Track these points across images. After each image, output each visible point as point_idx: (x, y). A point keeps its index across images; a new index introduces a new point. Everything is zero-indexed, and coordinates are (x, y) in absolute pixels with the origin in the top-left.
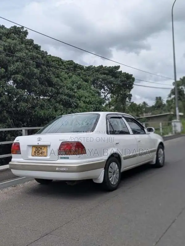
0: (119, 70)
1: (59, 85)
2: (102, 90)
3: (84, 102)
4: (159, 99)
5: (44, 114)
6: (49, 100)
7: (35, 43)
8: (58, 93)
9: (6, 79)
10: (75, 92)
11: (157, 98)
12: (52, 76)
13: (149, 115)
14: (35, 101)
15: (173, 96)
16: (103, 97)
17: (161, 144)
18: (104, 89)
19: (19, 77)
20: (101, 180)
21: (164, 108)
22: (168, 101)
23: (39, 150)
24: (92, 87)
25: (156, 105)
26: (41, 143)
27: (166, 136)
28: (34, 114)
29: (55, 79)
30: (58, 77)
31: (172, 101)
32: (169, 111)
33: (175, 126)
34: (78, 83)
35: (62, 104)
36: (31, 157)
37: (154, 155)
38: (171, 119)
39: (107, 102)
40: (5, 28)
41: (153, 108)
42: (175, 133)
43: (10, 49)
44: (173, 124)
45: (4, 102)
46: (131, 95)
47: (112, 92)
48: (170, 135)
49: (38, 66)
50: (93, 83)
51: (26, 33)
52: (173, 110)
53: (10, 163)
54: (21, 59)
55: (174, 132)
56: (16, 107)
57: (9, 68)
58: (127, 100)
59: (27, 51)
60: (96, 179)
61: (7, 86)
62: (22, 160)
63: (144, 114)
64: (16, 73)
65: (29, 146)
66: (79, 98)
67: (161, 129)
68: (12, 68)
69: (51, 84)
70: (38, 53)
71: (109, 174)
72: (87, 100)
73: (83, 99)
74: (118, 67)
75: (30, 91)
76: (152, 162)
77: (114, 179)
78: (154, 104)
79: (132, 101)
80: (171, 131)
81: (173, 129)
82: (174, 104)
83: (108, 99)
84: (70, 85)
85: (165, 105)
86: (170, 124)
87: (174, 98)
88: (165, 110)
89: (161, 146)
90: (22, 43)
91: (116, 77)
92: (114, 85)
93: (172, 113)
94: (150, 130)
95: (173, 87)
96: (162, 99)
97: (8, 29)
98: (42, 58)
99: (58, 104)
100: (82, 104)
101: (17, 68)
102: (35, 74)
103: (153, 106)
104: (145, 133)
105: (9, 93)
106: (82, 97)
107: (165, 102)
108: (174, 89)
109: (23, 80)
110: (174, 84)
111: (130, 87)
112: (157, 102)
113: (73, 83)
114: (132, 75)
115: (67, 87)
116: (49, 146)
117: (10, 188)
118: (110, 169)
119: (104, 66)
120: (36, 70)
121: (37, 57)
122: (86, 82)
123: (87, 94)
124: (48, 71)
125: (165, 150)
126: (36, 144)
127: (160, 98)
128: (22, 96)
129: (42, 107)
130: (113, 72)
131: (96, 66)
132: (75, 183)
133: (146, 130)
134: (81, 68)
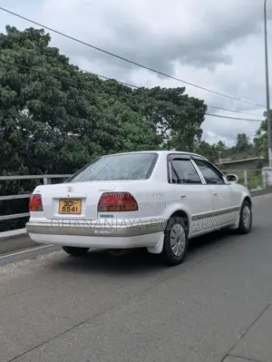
0: (184, 94)
1: (95, 115)
2: (159, 124)
3: (132, 141)
4: (242, 138)
5: (74, 157)
6: (80, 138)
7: (61, 53)
8: (94, 127)
9: (18, 106)
10: (118, 126)
11: (239, 136)
12: (85, 102)
13: (228, 160)
14: (61, 140)
15: (263, 133)
16: (160, 133)
17: (247, 199)
18: (161, 121)
19: (37, 103)
20: (159, 249)
21: (250, 151)
22: (255, 140)
23: (69, 204)
24: (144, 119)
25: (237, 145)
26: (72, 195)
27: (252, 190)
28: (59, 157)
29: (91, 107)
30: (94, 103)
31: (262, 139)
32: (257, 155)
33: (267, 176)
34: (124, 112)
35: (100, 144)
36: (58, 215)
37: (237, 215)
38: (260, 167)
39: (166, 141)
40: (17, 31)
41: (234, 150)
42: (267, 186)
43: (24, 61)
44: (263, 173)
45: (16, 140)
46: (201, 131)
47: (173, 126)
48: (259, 188)
49: (65, 87)
50: (146, 112)
51: (47, 38)
52: (262, 152)
53: (27, 224)
54: (40, 77)
55: (265, 185)
56: (32, 148)
57: (23, 90)
58: (196, 138)
59: (49, 65)
60: (153, 247)
61: (20, 117)
62: (44, 219)
63: (220, 159)
64: (33, 97)
65: (55, 199)
66: (125, 135)
67: (246, 180)
68: (26, 89)
69: (83, 114)
70: (65, 68)
71: (172, 240)
72: (137, 138)
73: (130, 136)
74: (183, 89)
75: (53, 125)
76: (233, 225)
77: (178, 248)
78: (235, 145)
79: (202, 140)
80: (261, 184)
81: (264, 181)
82: (266, 143)
83: (168, 137)
84: (111, 115)
85: (251, 145)
86: (258, 173)
87: (265, 136)
88: (250, 154)
89: (246, 202)
90: (42, 53)
91: (179, 104)
92: (177, 115)
93: (262, 158)
94: (231, 178)
95: (264, 119)
96: (247, 136)
97: (21, 33)
98: (71, 75)
99: (93, 144)
100: (128, 144)
101: (34, 90)
102: (61, 98)
103: (233, 148)
104: (224, 183)
105: (22, 127)
106: (128, 133)
107: (251, 142)
108: (266, 121)
109: (42, 108)
110: (265, 114)
111: (200, 119)
112: (239, 142)
113: (116, 112)
114: (203, 101)
115: (107, 118)
116: (85, 198)
117: (27, 261)
118: (172, 234)
119: (161, 88)
120: (62, 94)
121: (64, 75)
122: (135, 111)
123: (136, 129)
124: (80, 94)
125: (252, 209)
126: (65, 196)
127: (244, 135)
128: (42, 131)
129: (71, 147)
130: (175, 96)
131: (150, 88)
132: (122, 253)
133: (225, 179)
134: (128, 90)
